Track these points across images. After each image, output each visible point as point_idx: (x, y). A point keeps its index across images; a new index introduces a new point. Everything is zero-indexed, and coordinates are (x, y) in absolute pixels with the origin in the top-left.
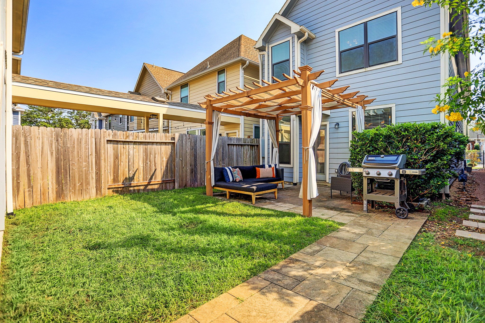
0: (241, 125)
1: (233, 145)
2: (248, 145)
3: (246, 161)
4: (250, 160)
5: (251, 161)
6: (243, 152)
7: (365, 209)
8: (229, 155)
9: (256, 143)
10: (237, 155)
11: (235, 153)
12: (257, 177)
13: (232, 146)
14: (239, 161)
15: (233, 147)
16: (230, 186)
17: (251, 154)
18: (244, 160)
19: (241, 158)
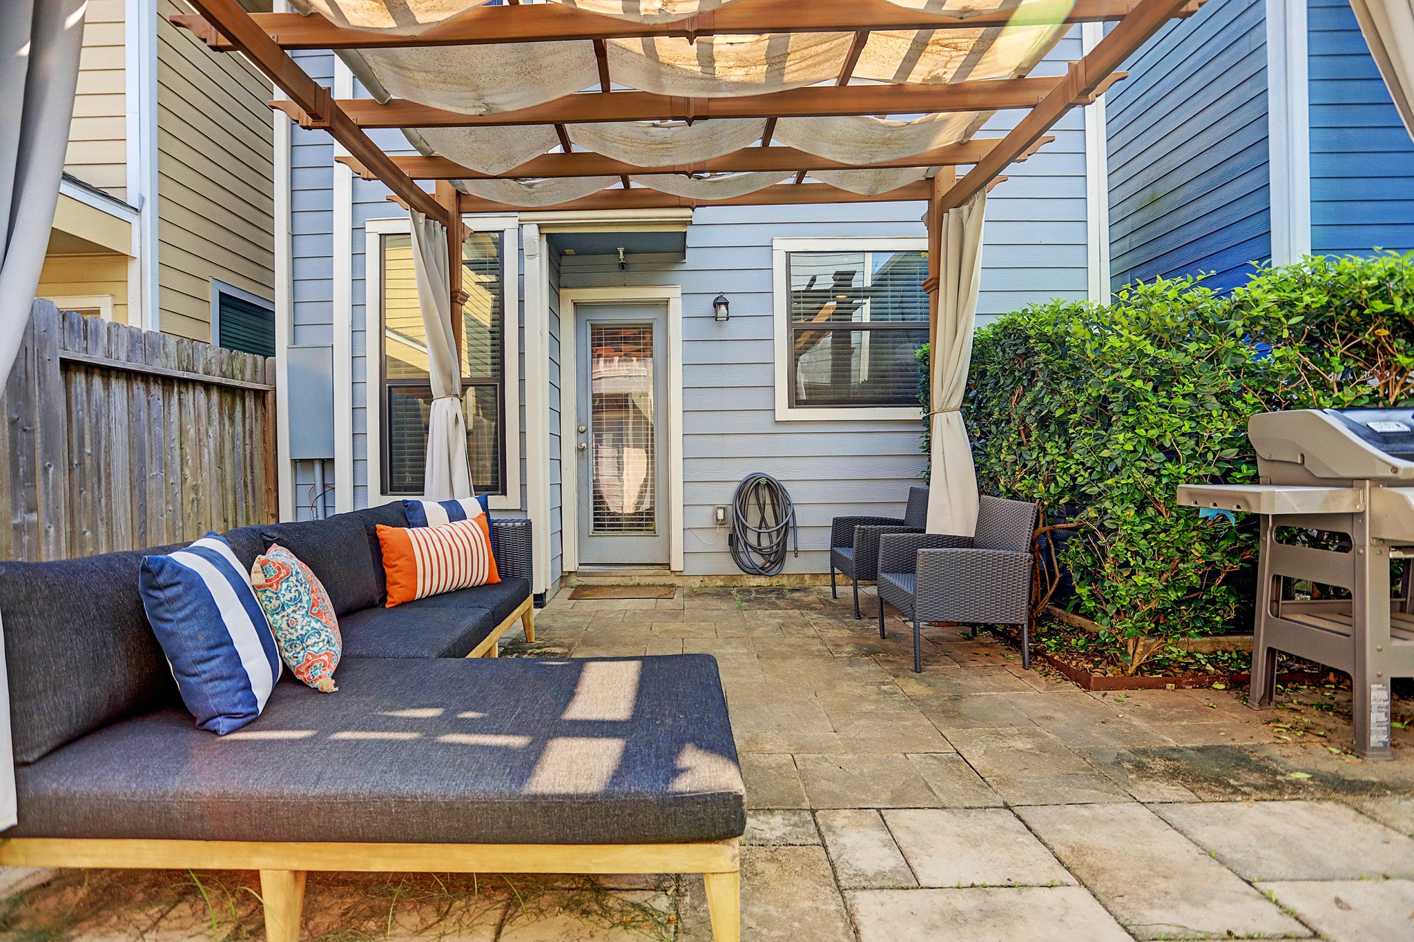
0: (133, 270)
1: (107, 372)
2: (207, 386)
3: (195, 488)
4: (222, 480)
5: (229, 482)
6: (175, 427)
7: (1378, 735)
8: (75, 444)
9: (254, 380)
10: (136, 448)
11: (119, 437)
12: (396, 594)
13: (97, 381)
14: (151, 486)
15: (107, 386)
16: (328, 805)
17: (228, 446)
18: (184, 480)
19: (164, 465)
